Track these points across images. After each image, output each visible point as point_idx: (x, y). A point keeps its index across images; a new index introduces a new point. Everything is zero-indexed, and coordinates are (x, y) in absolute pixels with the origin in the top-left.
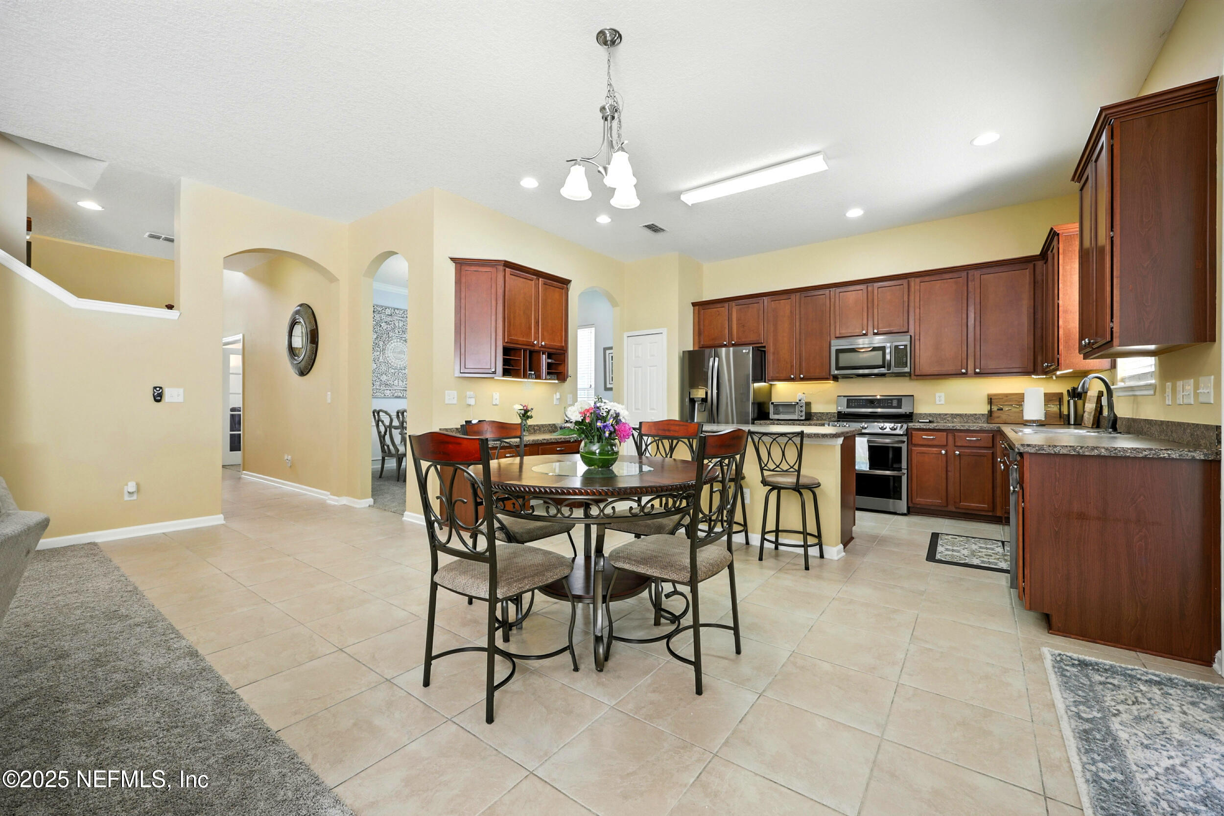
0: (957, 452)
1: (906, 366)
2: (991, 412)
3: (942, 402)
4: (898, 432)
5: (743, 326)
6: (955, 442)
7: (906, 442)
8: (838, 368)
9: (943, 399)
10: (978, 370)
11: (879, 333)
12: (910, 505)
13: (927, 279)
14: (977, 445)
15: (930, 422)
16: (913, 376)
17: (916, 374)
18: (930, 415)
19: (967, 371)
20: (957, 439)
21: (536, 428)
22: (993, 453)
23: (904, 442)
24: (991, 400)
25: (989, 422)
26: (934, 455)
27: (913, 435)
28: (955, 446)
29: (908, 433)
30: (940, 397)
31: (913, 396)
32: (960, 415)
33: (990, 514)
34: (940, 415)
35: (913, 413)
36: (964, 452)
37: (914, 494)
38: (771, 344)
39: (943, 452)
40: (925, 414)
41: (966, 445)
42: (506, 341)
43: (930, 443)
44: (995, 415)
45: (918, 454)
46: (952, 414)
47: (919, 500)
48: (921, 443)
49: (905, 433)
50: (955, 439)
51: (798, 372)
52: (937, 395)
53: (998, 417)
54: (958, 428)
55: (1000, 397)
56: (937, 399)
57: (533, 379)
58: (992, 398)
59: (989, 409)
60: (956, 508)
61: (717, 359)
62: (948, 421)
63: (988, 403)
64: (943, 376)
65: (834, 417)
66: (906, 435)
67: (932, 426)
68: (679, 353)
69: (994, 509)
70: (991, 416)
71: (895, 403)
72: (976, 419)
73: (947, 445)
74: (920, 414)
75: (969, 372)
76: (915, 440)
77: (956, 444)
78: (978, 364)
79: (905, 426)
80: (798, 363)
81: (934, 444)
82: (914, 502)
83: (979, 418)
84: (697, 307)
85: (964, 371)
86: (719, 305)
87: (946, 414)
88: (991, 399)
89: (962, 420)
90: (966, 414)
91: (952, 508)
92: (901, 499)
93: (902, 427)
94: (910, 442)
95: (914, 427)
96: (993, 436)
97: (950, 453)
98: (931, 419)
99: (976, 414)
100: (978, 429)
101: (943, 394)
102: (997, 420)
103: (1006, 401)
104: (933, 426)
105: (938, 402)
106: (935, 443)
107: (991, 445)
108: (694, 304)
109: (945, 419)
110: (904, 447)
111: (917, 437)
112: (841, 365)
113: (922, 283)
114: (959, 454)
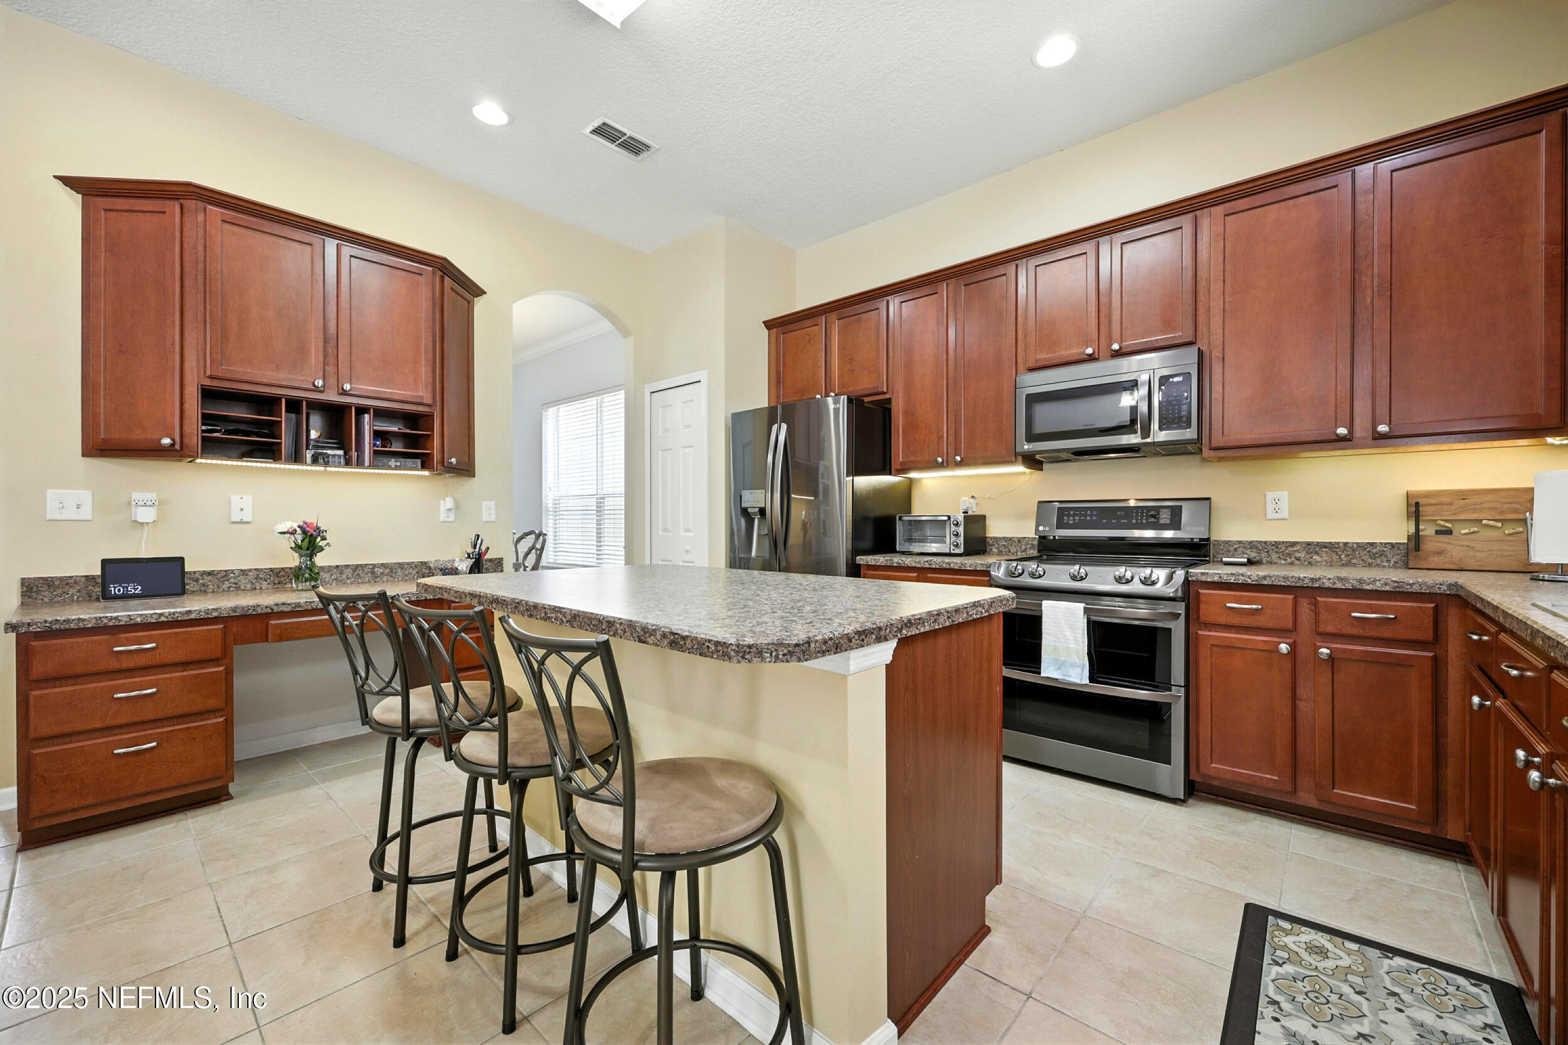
0: (1324, 651)
1: (1189, 425)
2: (1416, 540)
3: (1284, 514)
4: (1160, 588)
5: (851, 359)
6: (1317, 622)
7: (1183, 617)
8: (1031, 438)
9: (1285, 505)
10: (1383, 428)
11: (1124, 350)
12: (1194, 776)
13: (1242, 204)
14: (1387, 633)
15: (1250, 562)
16: (1206, 452)
17: (1214, 445)
18: (1252, 545)
19: (1351, 431)
20: (1324, 615)
21: (378, 571)
22: (1435, 659)
23: (1176, 616)
24: (1415, 508)
25: (1411, 565)
26: (1257, 654)
27: (1203, 599)
28: (1320, 634)
29: (1190, 592)
30: (1276, 501)
31: (1208, 499)
32: (1330, 547)
33: (1426, 830)
34: (1276, 544)
35: (1208, 539)
36: (1344, 650)
37: (1205, 751)
38: (901, 394)
39: (1284, 648)
40: (1240, 542)
41: (1349, 630)
42: (208, 373)
43: (1248, 621)
44: (1428, 546)
45: (1215, 649)
46: (1309, 544)
47: (1217, 769)
48: (1223, 620)
49: (1180, 594)
50: (1316, 614)
51: (951, 450)
52: (1270, 495)
53: (1439, 553)
54: (1327, 584)
55: (1444, 499)
56: (1270, 506)
57: (339, 466)
58: (1421, 501)
59: (1412, 530)
60: (1321, 801)
61: (784, 426)
62: (1298, 559)
63: (1409, 517)
64: (1286, 448)
65: (1032, 547)
66: (1182, 599)
67: (1254, 574)
68: (726, 418)
69: (1437, 815)
70: (1417, 548)
71: (1165, 517)
72: (1373, 556)
73: (1295, 628)
74: (1227, 542)
75: (1358, 433)
76: (1208, 612)
77: (1322, 628)
78: (1382, 409)
79: (1180, 574)
80: (952, 431)
81: (1259, 624)
82: (1202, 769)
83: (1382, 554)
84: (774, 330)
85: (1342, 431)
86: (808, 322)
87: (1293, 544)
88: (1417, 504)
89: (1335, 557)
90: (1346, 544)
91: (1306, 798)
92: (1168, 761)
93: (1170, 578)
94: (1192, 618)
95: (1203, 578)
96: (1436, 609)
97: (1302, 651)
98: (1253, 555)
99: (1372, 544)
100: (1387, 588)
101: (1284, 495)
102: (1435, 561)
103: (1463, 510)
104: (1254, 578)
105: (1271, 514)
106: (1262, 621)
107: (1429, 635)
108: (769, 324)
109: (1289, 555)
110: (1178, 628)
111: (1213, 604)
112: (1038, 429)
113: (1229, 219)
114: (1330, 656)
